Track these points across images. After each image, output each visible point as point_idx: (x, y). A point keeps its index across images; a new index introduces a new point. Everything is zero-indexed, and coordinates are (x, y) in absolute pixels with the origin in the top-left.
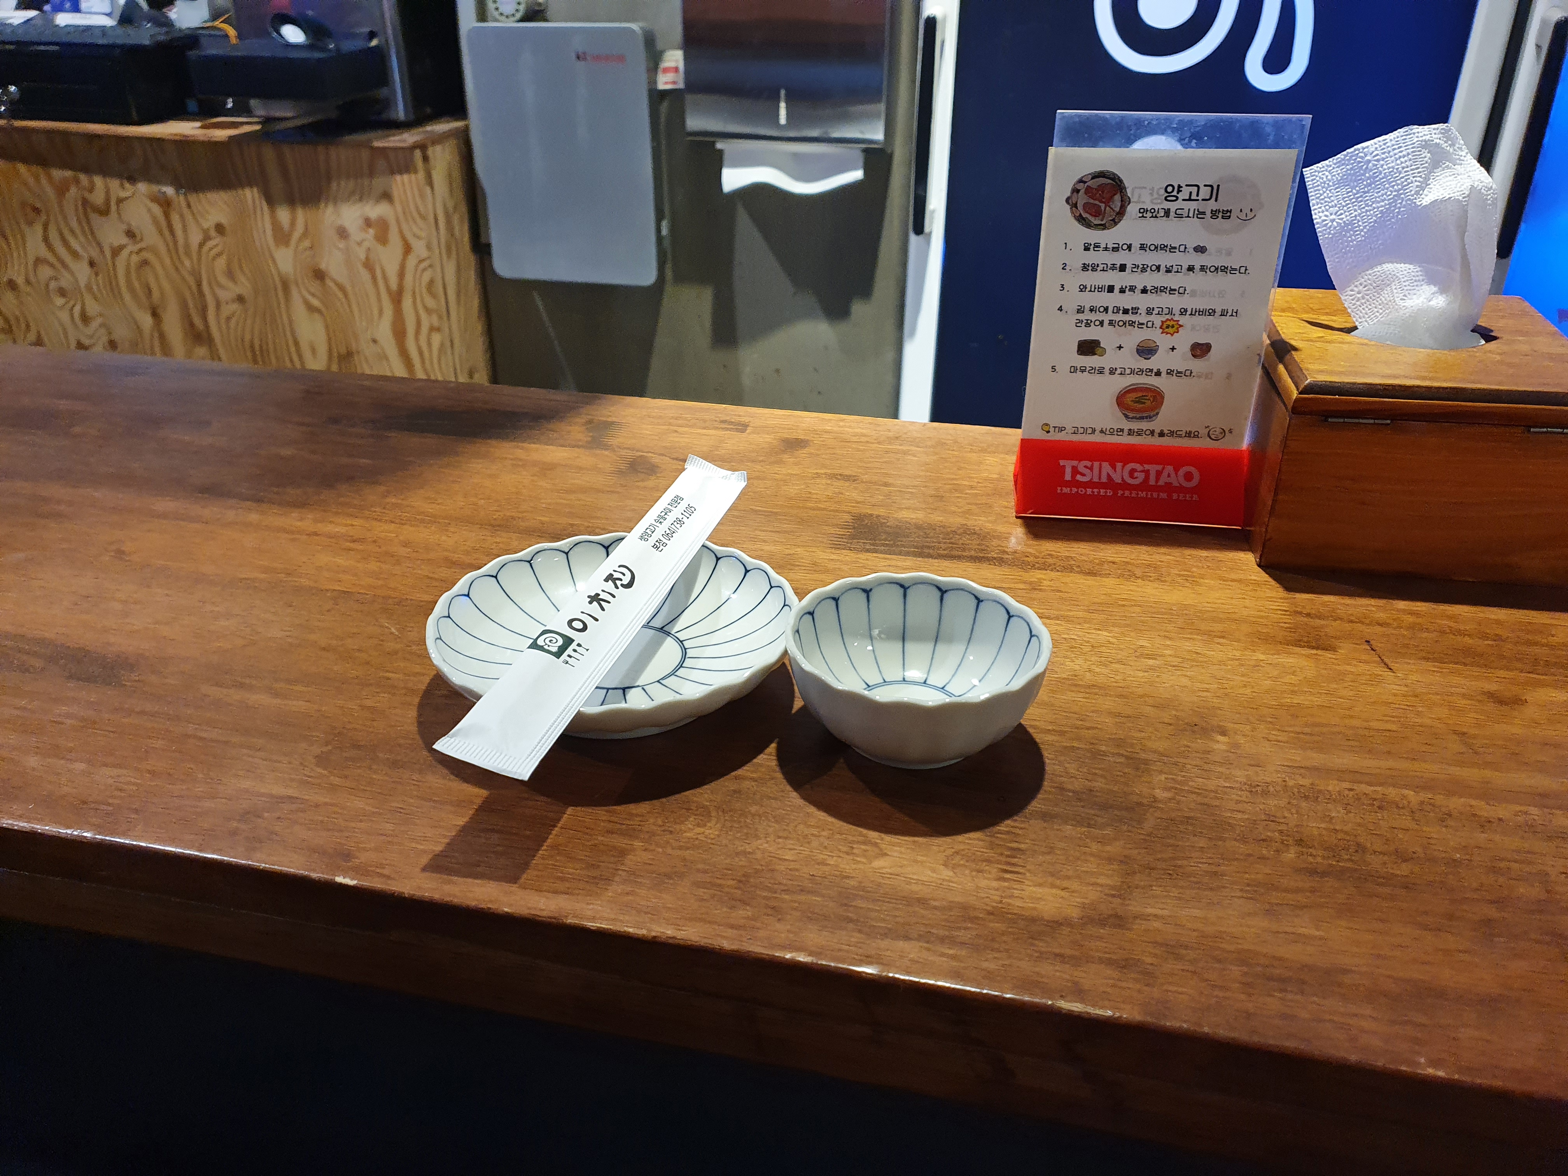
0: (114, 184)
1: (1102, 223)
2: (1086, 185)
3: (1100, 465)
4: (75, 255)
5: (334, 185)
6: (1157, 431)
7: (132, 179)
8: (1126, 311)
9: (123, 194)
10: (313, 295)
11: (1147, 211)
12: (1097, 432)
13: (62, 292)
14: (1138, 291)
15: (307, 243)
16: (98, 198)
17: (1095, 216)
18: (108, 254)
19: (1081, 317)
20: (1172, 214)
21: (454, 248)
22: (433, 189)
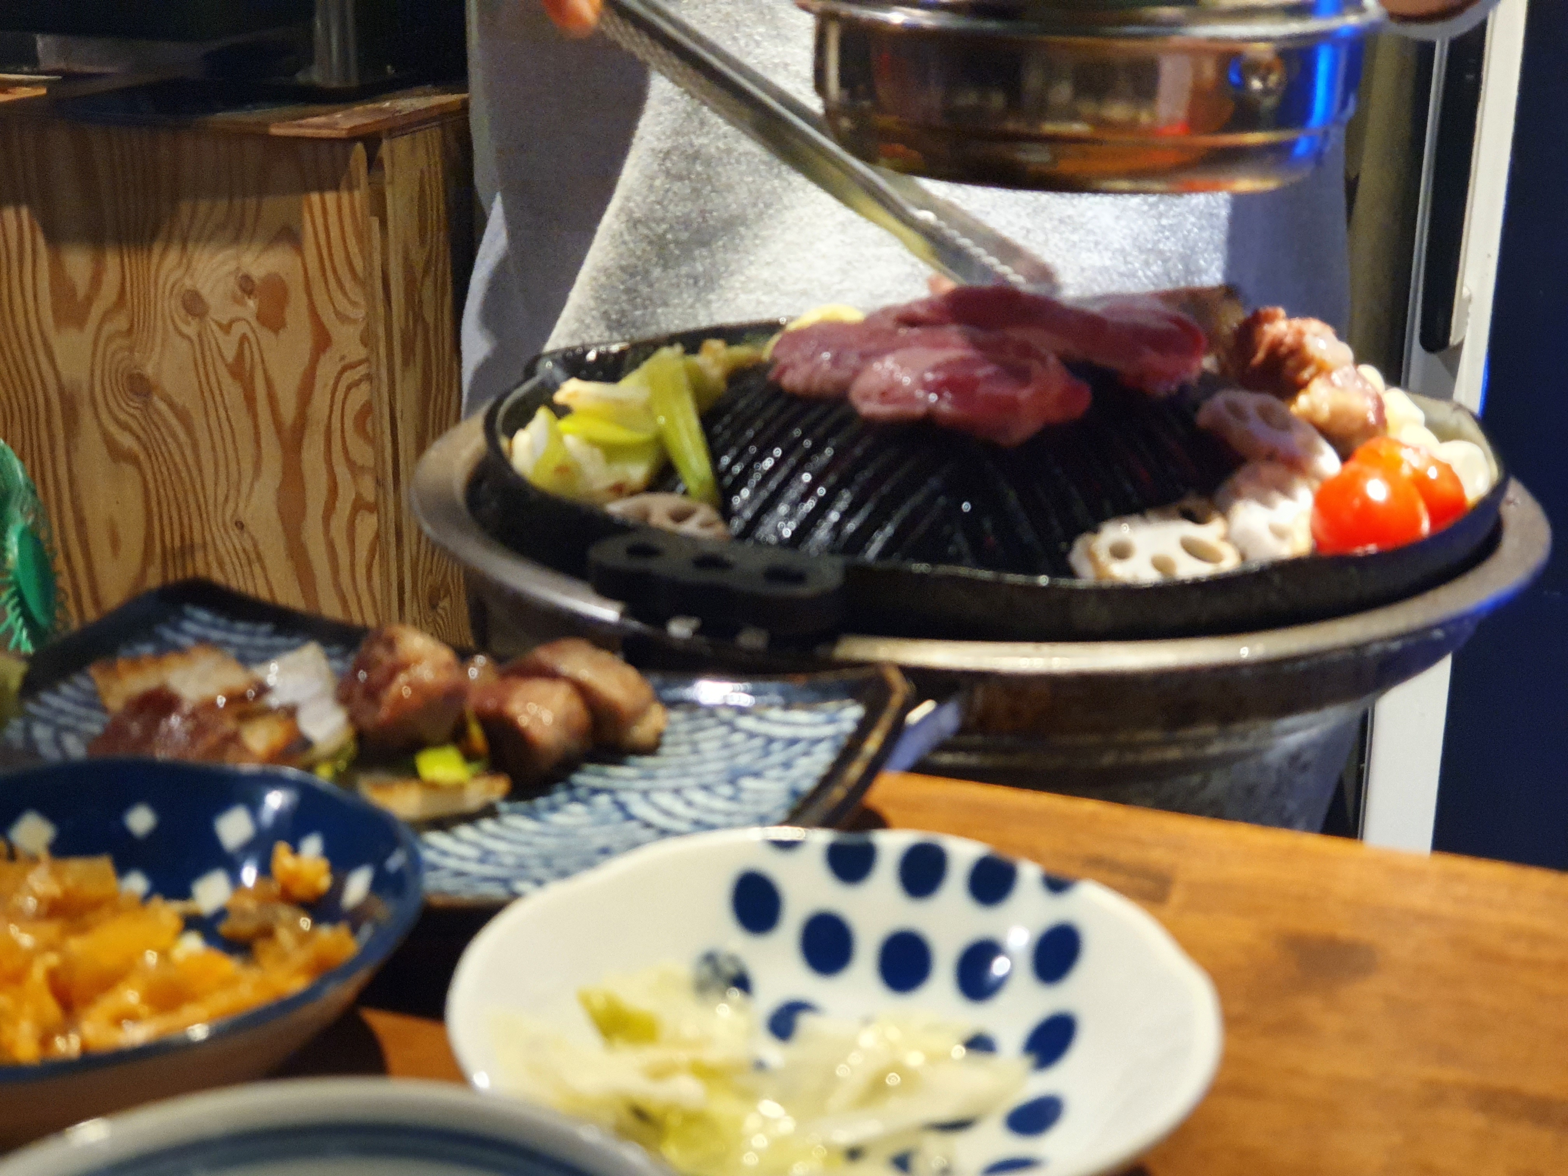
22: (383, 223)
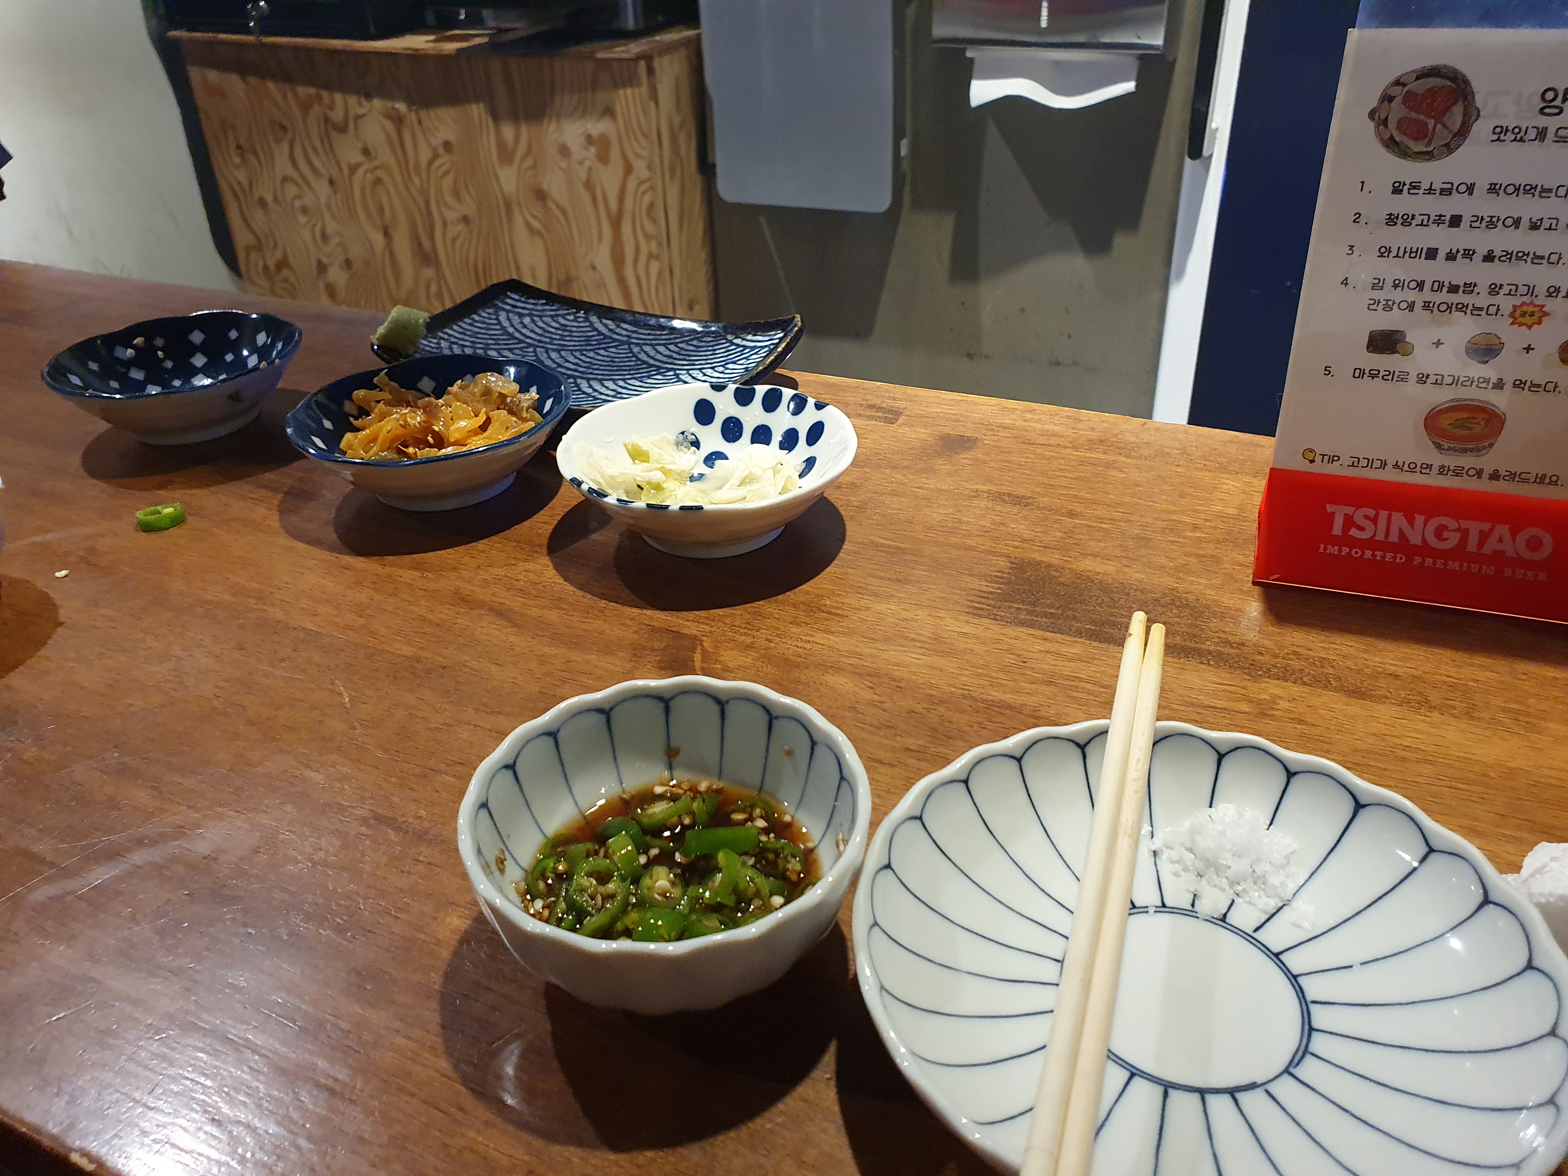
0: (352, 100)
1: (1430, 149)
2: (1406, 89)
3: (1390, 516)
4: (315, 171)
5: (558, 99)
6: (1488, 470)
7: (368, 96)
8: (1454, 289)
9: (361, 111)
10: (535, 217)
11: (1507, 130)
12: (1389, 467)
13: (305, 210)
14: (1478, 258)
15: (529, 162)
16: (337, 115)
17: (1416, 139)
18: (346, 172)
19: (1378, 295)
20: (1551, 134)
21: (678, 169)
22: (657, 104)
